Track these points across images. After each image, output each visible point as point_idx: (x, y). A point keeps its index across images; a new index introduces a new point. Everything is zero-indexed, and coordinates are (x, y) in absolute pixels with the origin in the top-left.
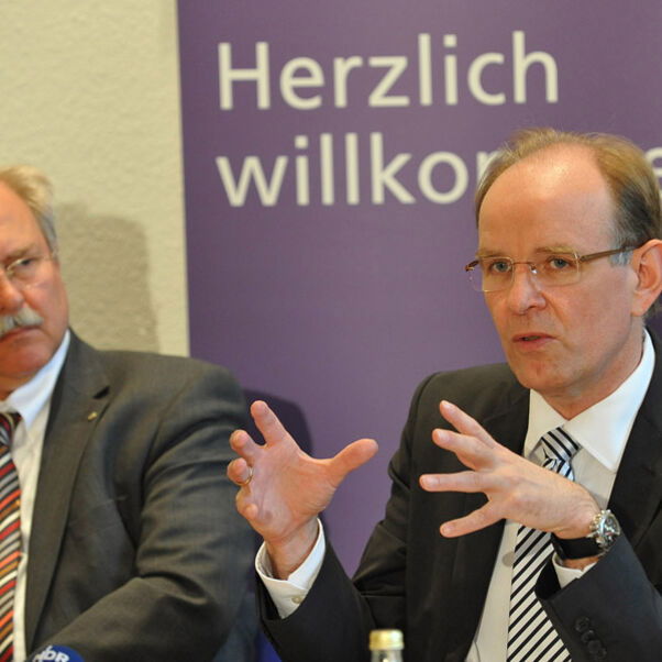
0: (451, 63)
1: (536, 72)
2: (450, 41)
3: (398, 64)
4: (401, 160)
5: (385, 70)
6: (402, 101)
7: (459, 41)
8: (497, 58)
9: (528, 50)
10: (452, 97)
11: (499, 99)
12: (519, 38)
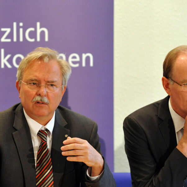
0: (21, 30)
1: (42, 33)
2: (21, 24)
3: (8, 30)
4: (9, 56)
5: (5, 32)
6: (9, 40)
7: (23, 24)
8: (33, 29)
9: (41, 27)
10: (21, 40)
11: (33, 40)
12: (38, 24)
